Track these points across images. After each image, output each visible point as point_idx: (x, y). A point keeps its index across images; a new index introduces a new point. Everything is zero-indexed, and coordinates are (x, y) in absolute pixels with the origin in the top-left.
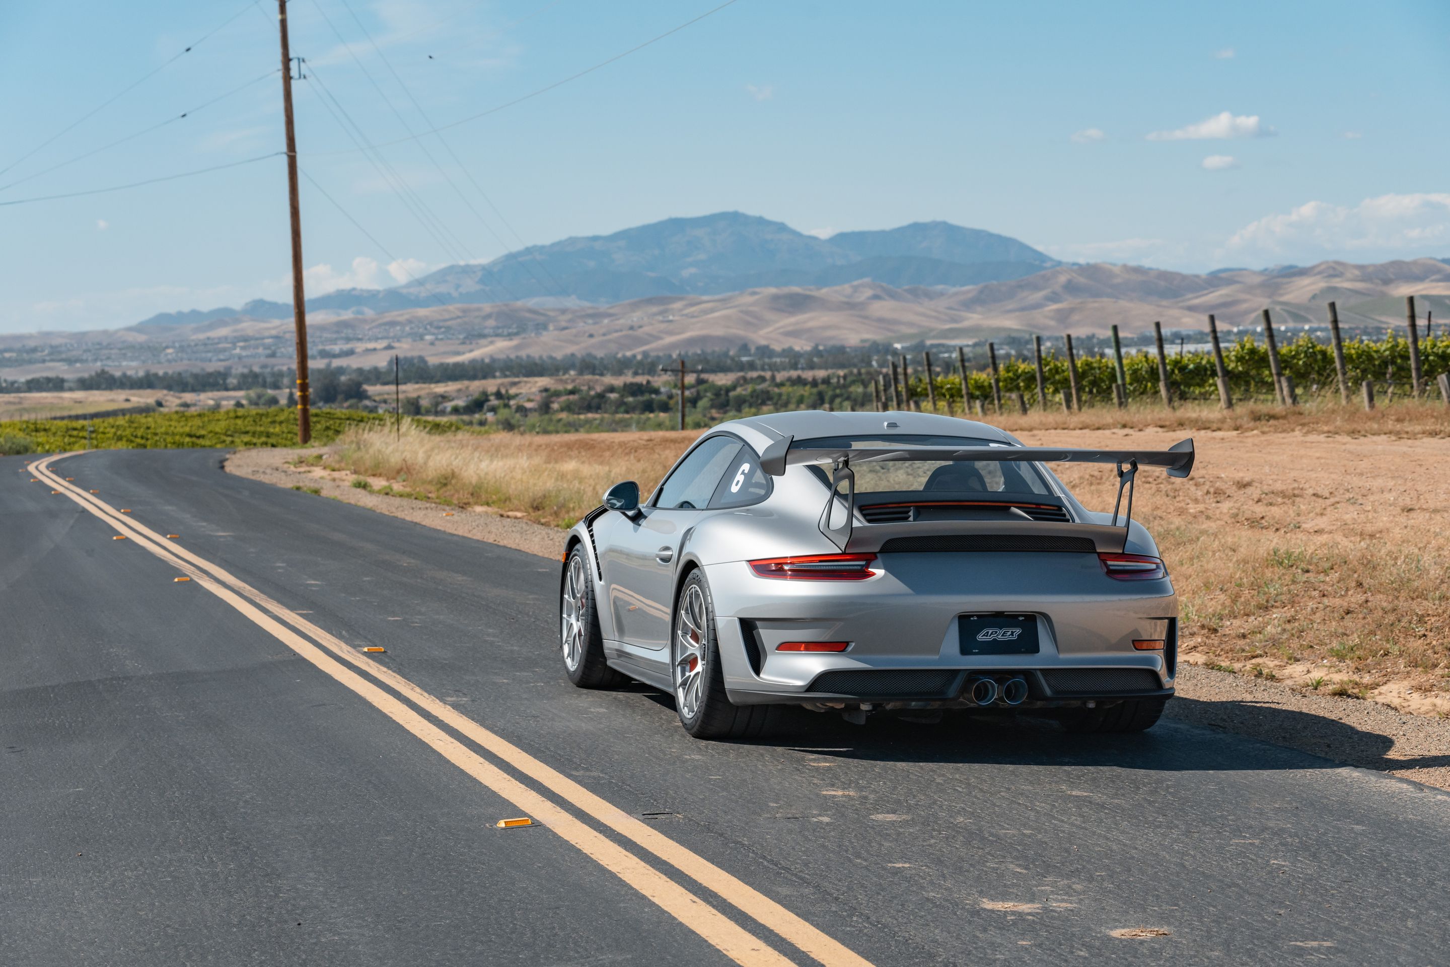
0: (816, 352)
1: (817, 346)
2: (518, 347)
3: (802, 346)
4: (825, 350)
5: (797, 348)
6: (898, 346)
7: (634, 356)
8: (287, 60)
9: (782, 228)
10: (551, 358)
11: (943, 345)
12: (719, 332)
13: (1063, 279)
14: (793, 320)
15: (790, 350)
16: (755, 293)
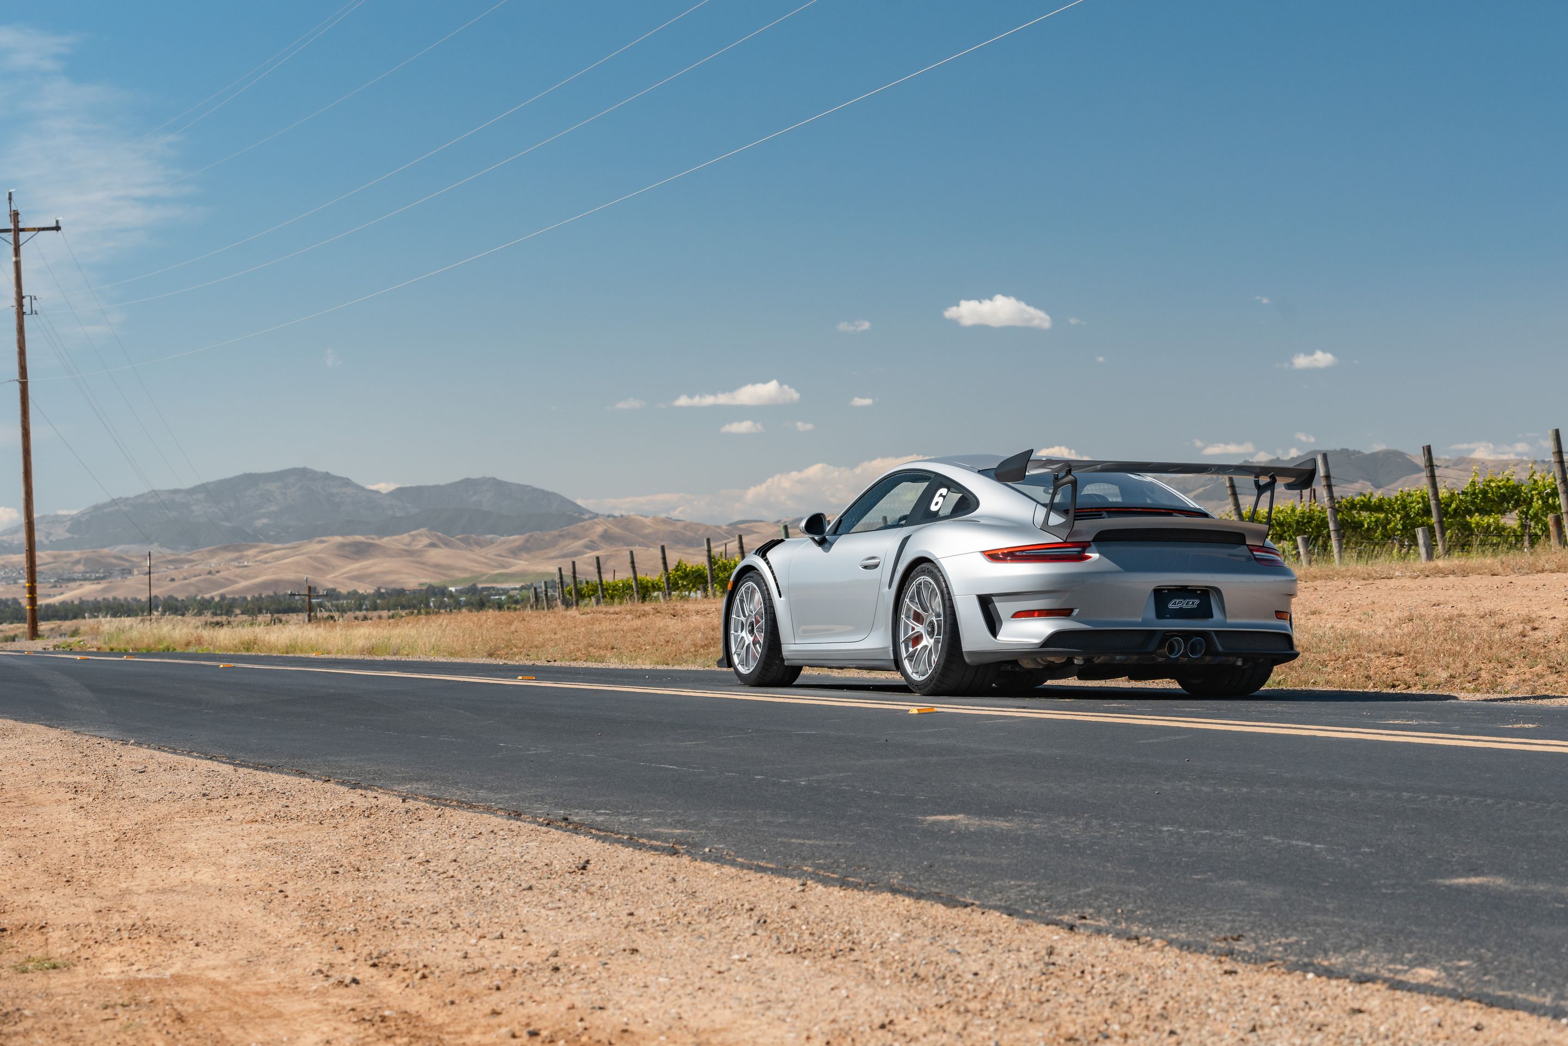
0: (379, 594)
1: (379, 588)
2: (104, 590)
3: (365, 589)
4: (387, 592)
5: (361, 591)
6: (453, 589)
7: (213, 598)
8: (20, 298)
9: (346, 482)
10: (135, 600)
11: (493, 588)
12: (291, 576)
13: (600, 529)
14: (357, 565)
15: (355, 593)
16: (322, 542)
